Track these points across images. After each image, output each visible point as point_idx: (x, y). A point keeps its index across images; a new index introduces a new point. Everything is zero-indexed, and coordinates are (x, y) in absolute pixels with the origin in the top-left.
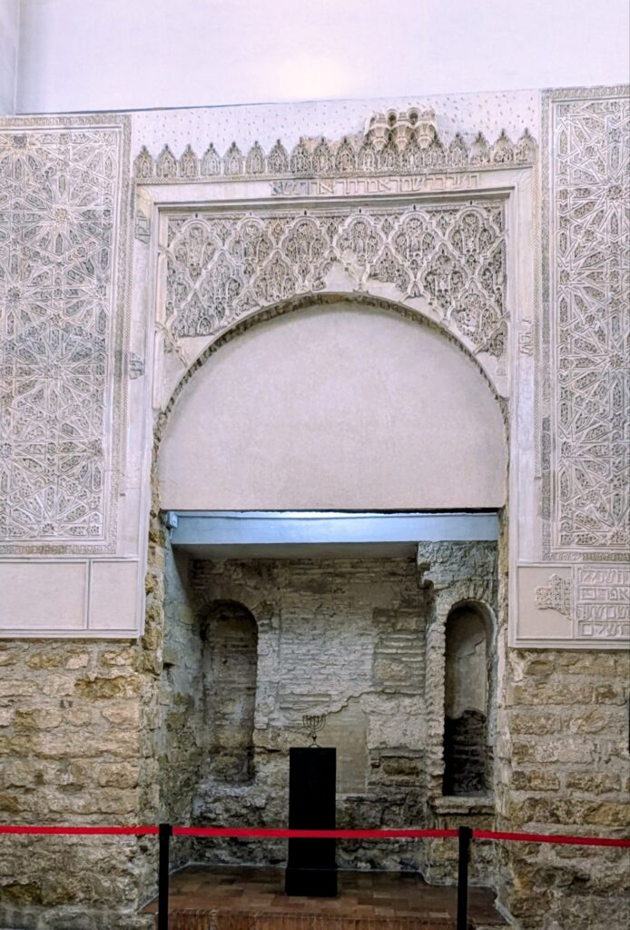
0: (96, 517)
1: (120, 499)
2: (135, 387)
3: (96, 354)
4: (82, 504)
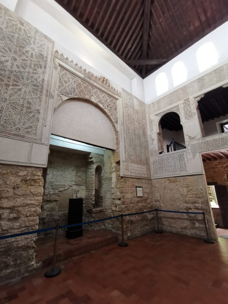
0: (36, 130)
1: (44, 127)
2: (51, 101)
3: (40, 88)
4: (31, 125)
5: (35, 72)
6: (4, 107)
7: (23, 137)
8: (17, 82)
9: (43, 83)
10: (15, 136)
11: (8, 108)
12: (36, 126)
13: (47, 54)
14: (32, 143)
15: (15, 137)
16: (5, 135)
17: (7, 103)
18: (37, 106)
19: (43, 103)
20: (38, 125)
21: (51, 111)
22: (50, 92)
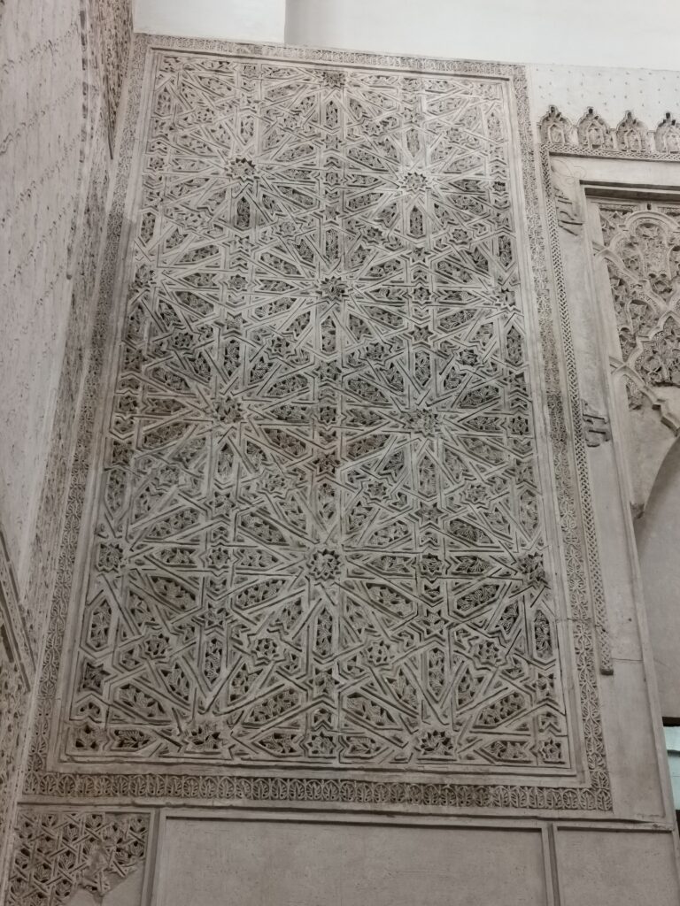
0: (551, 720)
1: (602, 681)
2: (598, 460)
3: (508, 399)
4: (512, 689)
5: (456, 309)
6: (332, 610)
7: (479, 794)
8: (371, 423)
9: (516, 363)
10: (425, 802)
11: (354, 609)
12: (544, 687)
13: (499, 164)
14: (545, 834)
15: (430, 808)
16: (369, 807)
17: (342, 578)
18: (516, 533)
19: (548, 499)
20: (557, 674)
21: (621, 539)
22: (575, 407)
